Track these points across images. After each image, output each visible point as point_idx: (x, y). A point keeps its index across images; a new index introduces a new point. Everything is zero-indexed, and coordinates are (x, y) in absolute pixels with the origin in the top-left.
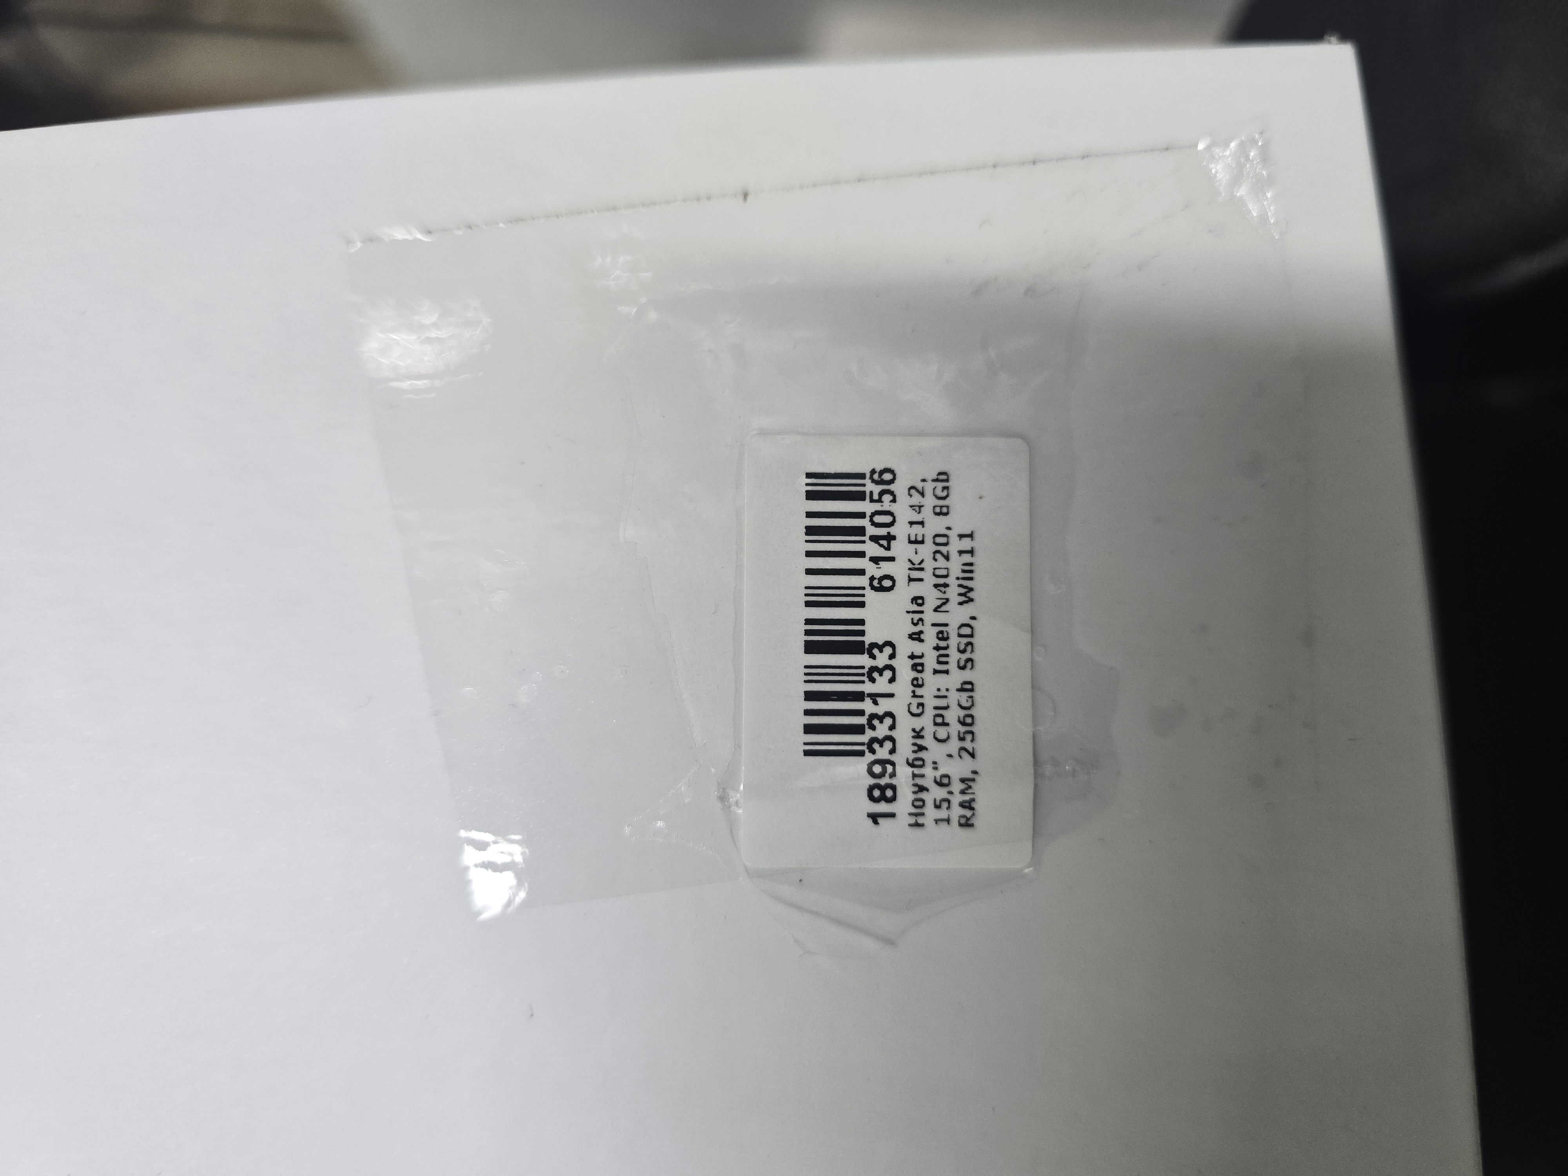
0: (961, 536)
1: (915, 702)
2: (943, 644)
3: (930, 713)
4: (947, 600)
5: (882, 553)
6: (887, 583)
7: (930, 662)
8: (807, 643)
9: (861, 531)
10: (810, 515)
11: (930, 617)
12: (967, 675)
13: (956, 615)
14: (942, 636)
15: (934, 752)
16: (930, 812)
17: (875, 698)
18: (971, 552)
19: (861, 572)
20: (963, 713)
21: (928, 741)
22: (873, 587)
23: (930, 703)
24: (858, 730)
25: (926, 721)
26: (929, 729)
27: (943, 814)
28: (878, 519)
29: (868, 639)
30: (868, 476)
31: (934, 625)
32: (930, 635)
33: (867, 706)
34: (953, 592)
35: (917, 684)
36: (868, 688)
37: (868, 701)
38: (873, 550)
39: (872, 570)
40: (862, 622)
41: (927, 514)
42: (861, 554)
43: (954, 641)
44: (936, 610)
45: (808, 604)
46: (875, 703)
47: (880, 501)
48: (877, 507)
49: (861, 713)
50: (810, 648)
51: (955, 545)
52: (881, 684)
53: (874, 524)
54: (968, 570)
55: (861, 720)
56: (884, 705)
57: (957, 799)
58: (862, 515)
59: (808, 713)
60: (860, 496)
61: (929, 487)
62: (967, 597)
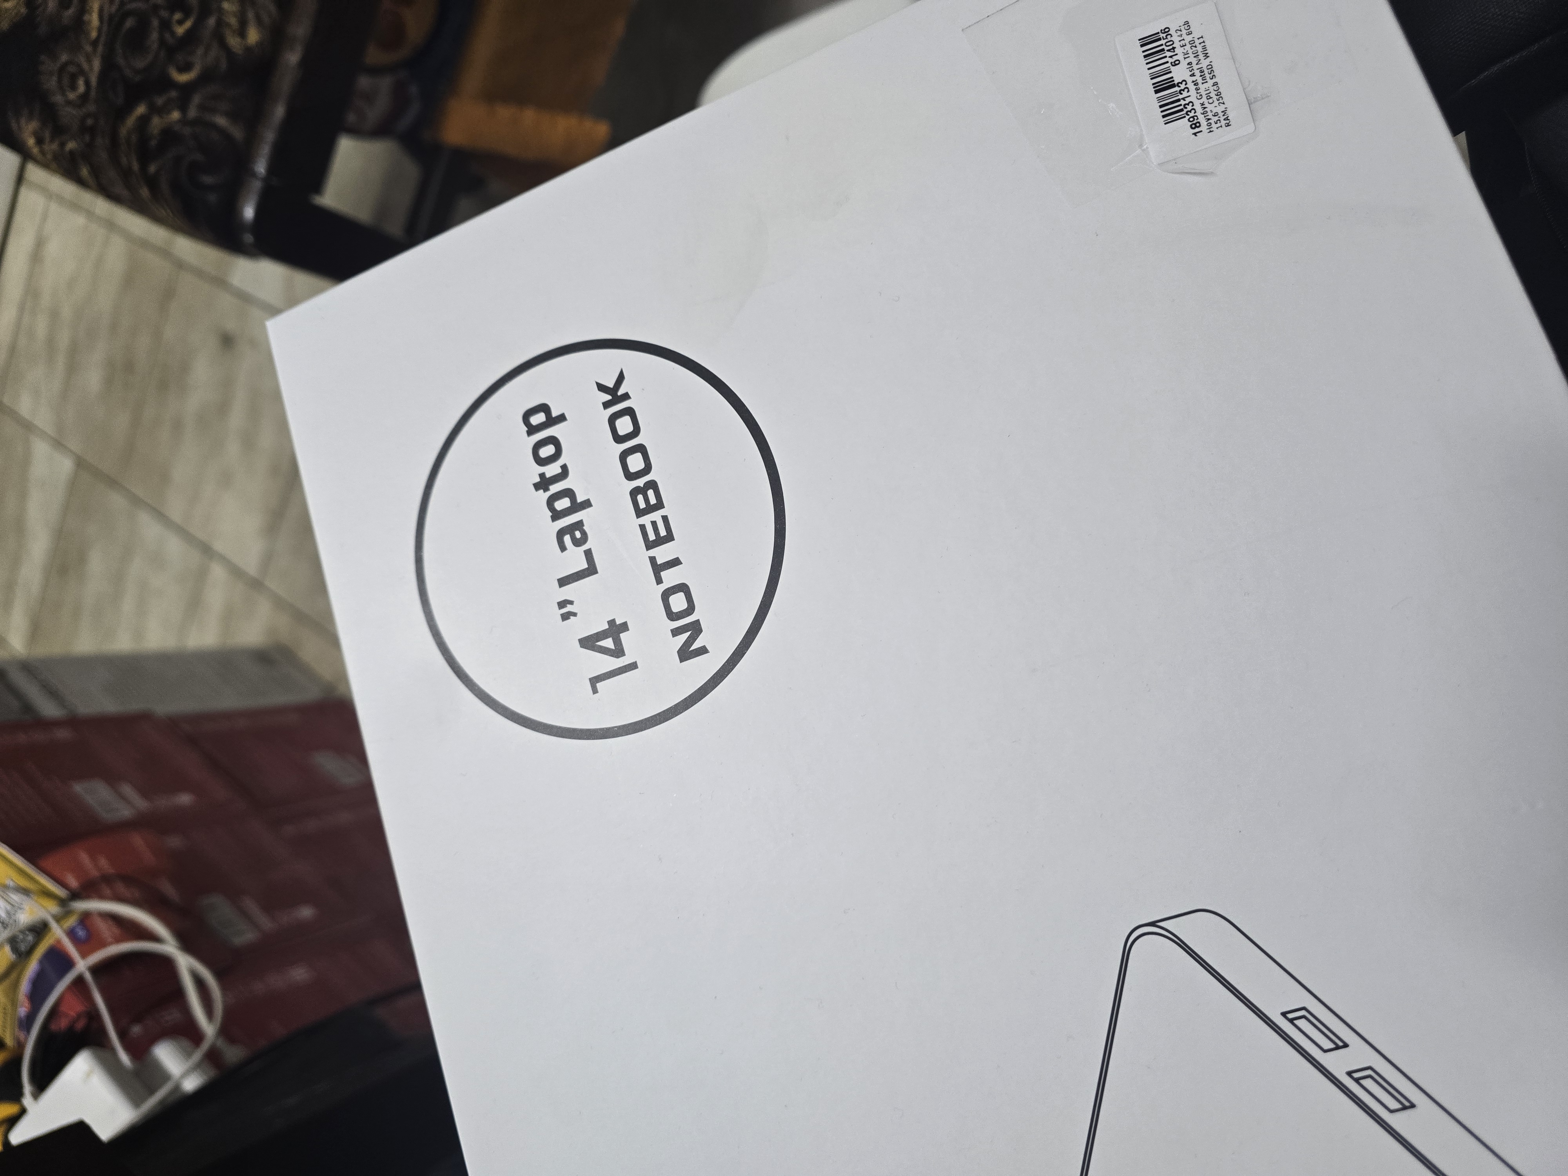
0: (1198, 39)
1: (1199, 95)
2: (1202, 74)
3: (1204, 97)
4: (1200, 60)
5: (1173, 54)
6: (1177, 62)
7: (1200, 80)
8: (1155, 91)
9: (1163, 50)
10: (1143, 52)
11: (1195, 67)
12: (1214, 80)
13: (1204, 63)
14: (1202, 72)
15: (1210, 107)
16: (1214, 125)
17: (1184, 99)
18: (1204, 42)
19: (1167, 62)
20: (1216, 92)
21: (1206, 105)
22: (1173, 66)
23: (1204, 93)
24: (1182, 110)
25: (1204, 99)
26: (1206, 102)
27: (1219, 125)
28: (1168, 44)
29: (1176, 82)
30: (1160, 32)
31: (1197, 69)
32: (1197, 73)
33: (1182, 102)
34: (1201, 57)
35: (1197, 89)
36: (1181, 97)
37: (1182, 100)
38: (1169, 54)
39: (1170, 60)
40: (1172, 77)
41: (1184, 36)
42: (1166, 57)
43: (1206, 72)
44: (1197, 64)
45: (1152, 79)
47: (1167, 38)
48: (1166, 40)
49: (1181, 105)
51: (1197, 42)
52: (1185, 94)
53: (1167, 46)
54: (1204, 48)
55: (1181, 107)
56: (1188, 100)
57: (1222, 118)
58: (1162, 45)
59: (1162, 112)
60: (1160, 39)
61: (1182, 28)
62: (1206, 56)
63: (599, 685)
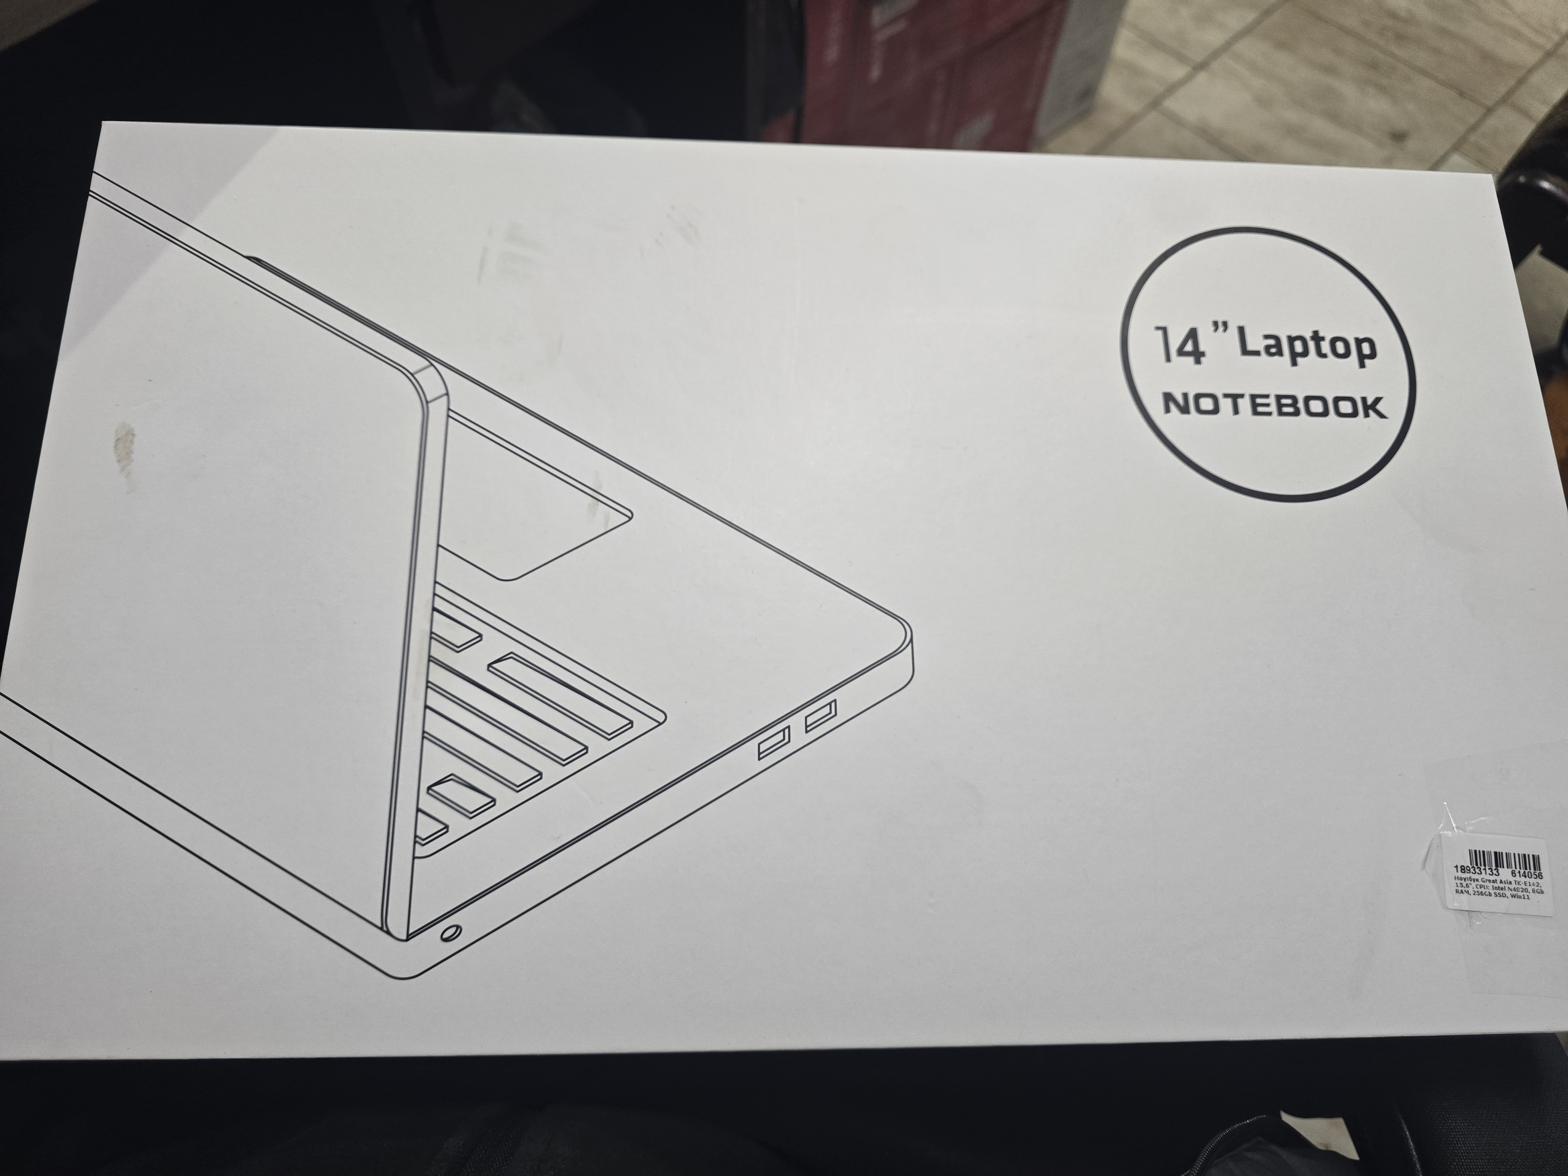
0: (1528, 896)
1: (1485, 880)
2: (1500, 889)
3: (1483, 884)
4: (1511, 891)
5: (1521, 874)
6: (1514, 875)
7: (1495, 885)
8: (1496, 852)
9: (1526, 869)
10: (1528, 855)
11: (1507, 886)
12: (1493, 895)
13: (1508, 893)
14: (1502, 889)
15: (1474, 884)
16: (1459, 882)
17: (1485, 869)
18: (1524, 898)
19: (1516, 868)
20: (1484, 892)
21: (1476, 883)
22: (1512, 871)
23: (1485, 884)
24: (1477, 865)
25: (1481, 883)
26: (1479, 883)
27: (1459, 885)
29: (1499, 868)
30: (1540, 872)
31: (1505, 887)
32: (1502, 885)
34: (1514, 893)
35: (1489, 881)
36: (1487, 868)
37: (1484, 868)
38: (1522, 871)
39: (1517, 871)
40: (1503, 867)
41: (1533, 887)
42: (1520, 869)
43: (1501, 892)
44: (1508, 887)
45: (1506, 853)
46: (1484, 869)
47: (1534, 874)
49: (1481, 865)
50: (1495, 853)
51: (1526, 894)
52: (1488, 871)
53: (1528, 872)
54: (1520, 897)
55: (1479, 866)
56: (1483, 872)
57: (1463, 889)
58: (1530, 869)
59: (1479, 851)
60: (1535, 869)
61: (1539, 888)
62: (1513, 896)
63: (1160, 333)
